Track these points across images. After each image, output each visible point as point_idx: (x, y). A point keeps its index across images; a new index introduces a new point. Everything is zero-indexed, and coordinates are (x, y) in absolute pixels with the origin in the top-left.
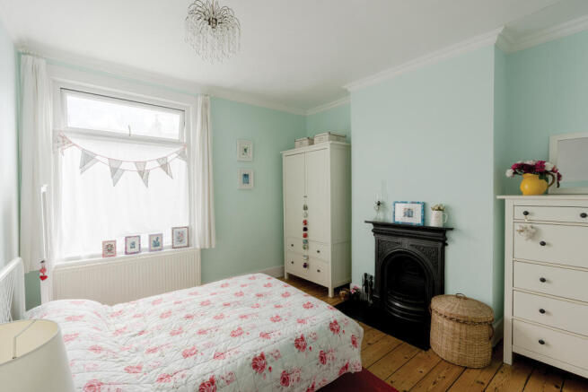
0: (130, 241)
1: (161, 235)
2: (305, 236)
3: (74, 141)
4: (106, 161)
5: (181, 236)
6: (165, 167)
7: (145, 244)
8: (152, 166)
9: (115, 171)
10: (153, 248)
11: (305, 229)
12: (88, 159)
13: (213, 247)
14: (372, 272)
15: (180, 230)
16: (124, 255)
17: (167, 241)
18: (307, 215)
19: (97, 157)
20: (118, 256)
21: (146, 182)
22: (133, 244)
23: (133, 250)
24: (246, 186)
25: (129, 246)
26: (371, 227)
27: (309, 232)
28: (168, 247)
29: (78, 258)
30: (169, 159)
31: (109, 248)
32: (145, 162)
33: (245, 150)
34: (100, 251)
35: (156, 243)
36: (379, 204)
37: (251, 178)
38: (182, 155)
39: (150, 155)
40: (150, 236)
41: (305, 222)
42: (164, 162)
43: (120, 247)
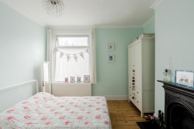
0: (72, 78)
1: (80, 77)
2: (133, 84)
3: (59, 50)
4: (66, 55)
5: (86, 78)
6: (82, 55)
7: (76, 80)
8: (78, 55)
9: (68, 58)
10: (78, 81)
11: (134, 81)
12: (62, 54)
13: (95, 83)
14: (163, 110)
15: (87, 76)
16: (70, 82)
17: (82, 79)
18: (134, 74)
19: (64, 54)
20: (69, 82)
21: (76, 60)
22: (73, 79)
23: (72, 81)
24: (111, 61)
25: (71, 80)
26: (163, 84)
27: (135, 82)
28: (83, 82)
29: (60, 82)
30: (83, 53)
31: (66, 80)
32: (76, 54)
33: (111, 47)
34: (64, 80)
35: (79, 80)
36: (166, 71)
37: (113, 58)
38: (87, 51)
39: (77, 52)
40: (77, 77)
41: (133, 78)
42: (81, 54)
43: (69, 80)
